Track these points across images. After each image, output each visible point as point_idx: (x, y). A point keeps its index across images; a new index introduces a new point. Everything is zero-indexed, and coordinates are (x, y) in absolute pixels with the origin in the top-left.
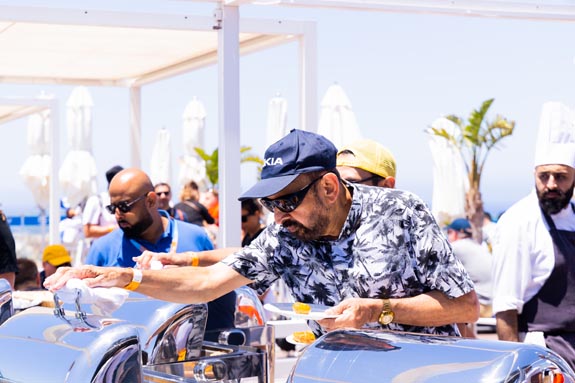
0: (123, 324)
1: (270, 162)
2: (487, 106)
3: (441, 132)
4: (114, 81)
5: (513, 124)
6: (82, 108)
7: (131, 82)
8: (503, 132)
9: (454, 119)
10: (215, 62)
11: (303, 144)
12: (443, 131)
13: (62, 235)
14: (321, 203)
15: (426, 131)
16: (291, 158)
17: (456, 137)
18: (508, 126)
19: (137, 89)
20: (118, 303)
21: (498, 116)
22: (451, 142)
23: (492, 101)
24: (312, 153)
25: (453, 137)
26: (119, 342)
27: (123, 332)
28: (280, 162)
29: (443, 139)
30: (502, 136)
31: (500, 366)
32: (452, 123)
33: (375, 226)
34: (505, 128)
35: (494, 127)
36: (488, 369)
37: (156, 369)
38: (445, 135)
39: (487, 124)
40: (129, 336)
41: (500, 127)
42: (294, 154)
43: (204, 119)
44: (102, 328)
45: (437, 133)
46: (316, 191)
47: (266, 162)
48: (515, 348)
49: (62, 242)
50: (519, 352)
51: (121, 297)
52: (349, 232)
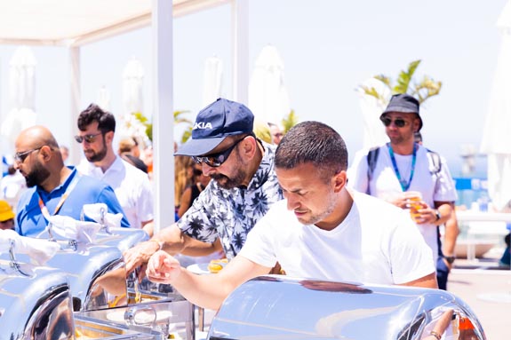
0: (55, 272)
1: (201, 125)
2: (414, 66)
3: (370, 90)
4: (54, 41)
5: (440, 84)
6: (24, 67)
7: (71, 42)
8: (431, 92)
9: (384, 79)
10: (149, 24)
11: (229, 112)
12: (373, 89)
13: (5, 190)
14: (241, 160)
15: (356, 90)
16: (219, 123)
17: (385, 96)
18: (435, 86)
19: (76, 50)
20: (50, 254)
21: (425, 76)
22: (380, 102)
23: (419, 62)
24: (236, 120)
25: (382, 97)
26: (50, 289)
27: (55, 280)
28: (210, 126)
29: (374, 98)
30: (429, 96)
31: (407, 309)
32: (381, 83)
33: (276, 185)
34: (432, 88)
35: (421, 87)
36: (396, 312)
37: (89, 315)
38: (375, 94)
39: (415, 85)
40: (61, 283)
41: (426, 86)
42: (222, 120)
43: (142, 78)
44: (35, 276)
45: (367, 92)
46: (238, 150)
47: (197, 126)
48: (421, 293)
49: (5, 197)
50: (425, 297)
51: (53, 249)
52: (257, 186)
